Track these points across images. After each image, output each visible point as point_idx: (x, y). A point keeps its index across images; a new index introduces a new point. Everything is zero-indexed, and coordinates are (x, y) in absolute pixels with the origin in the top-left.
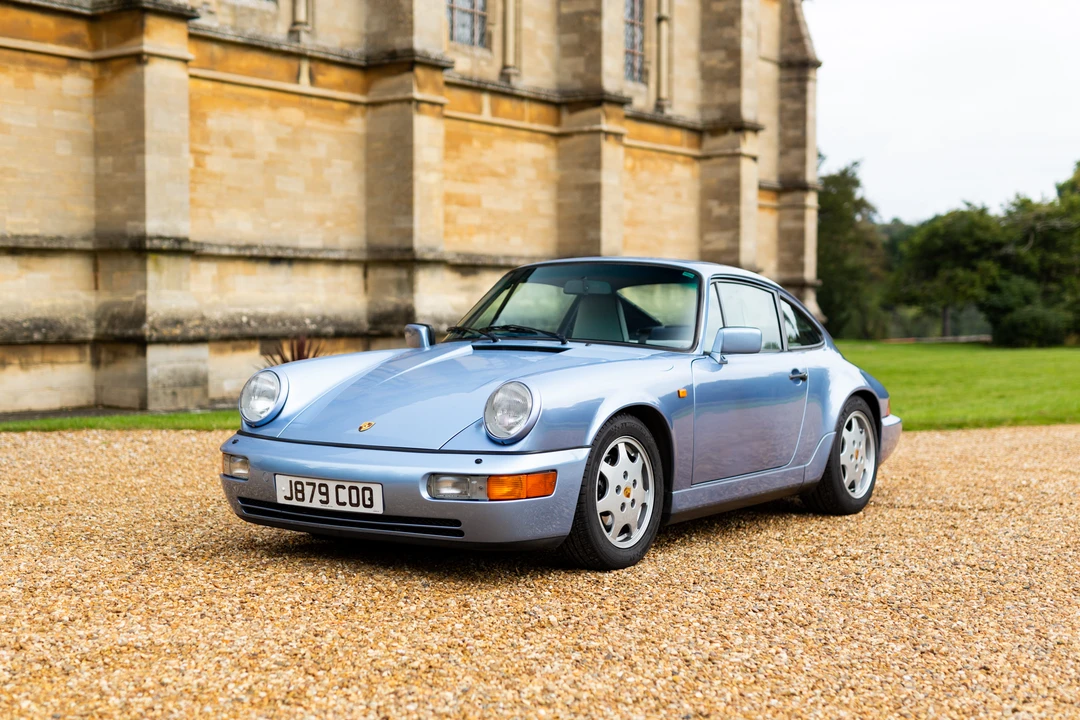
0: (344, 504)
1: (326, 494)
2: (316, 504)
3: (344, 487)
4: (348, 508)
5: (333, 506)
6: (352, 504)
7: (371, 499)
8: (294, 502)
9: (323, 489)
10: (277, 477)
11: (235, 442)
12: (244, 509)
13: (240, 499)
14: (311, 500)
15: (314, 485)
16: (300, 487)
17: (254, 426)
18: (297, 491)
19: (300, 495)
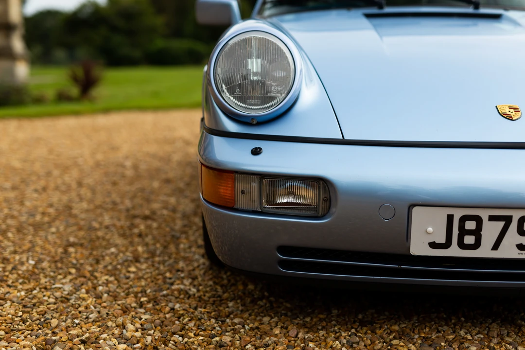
8: (454, 251)
10: (416, 210)
11: (256, 152)
12: (283, 264)
13: (282, 249)
14: (496, 247)
15: (508, 220)
16: (471, 225)
17: (255, 122)
18: (463, 232)
19: (469, 240)
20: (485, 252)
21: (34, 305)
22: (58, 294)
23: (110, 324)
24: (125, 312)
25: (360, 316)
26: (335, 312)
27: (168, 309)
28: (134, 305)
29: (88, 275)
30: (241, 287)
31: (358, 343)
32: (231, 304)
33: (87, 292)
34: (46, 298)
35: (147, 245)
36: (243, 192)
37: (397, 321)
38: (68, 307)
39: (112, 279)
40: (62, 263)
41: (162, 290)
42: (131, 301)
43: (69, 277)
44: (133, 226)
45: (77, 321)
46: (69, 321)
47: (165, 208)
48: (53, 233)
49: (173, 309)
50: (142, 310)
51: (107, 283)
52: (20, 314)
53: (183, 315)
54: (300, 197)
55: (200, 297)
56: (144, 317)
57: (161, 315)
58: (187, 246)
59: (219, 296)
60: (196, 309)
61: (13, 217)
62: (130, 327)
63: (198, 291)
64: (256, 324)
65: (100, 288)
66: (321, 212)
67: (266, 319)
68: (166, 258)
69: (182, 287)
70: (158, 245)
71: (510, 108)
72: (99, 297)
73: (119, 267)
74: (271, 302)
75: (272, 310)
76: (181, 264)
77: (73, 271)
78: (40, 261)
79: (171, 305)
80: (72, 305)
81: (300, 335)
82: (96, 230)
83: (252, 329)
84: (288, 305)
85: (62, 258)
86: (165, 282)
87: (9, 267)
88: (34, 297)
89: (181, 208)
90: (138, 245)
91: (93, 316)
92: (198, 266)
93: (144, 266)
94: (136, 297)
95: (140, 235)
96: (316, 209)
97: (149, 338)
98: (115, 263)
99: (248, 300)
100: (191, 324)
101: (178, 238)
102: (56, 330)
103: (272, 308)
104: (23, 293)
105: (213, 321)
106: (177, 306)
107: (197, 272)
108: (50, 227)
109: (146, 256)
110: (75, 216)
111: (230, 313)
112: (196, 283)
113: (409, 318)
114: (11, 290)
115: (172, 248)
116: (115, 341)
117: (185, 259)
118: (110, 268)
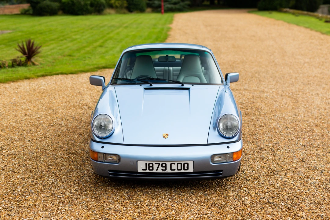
0: (174, 170)
1: (166, 167)
2: (160, 171)
3: (174, 164)
4: (176, 171)
5: (168, 171)
6: (178, 170)
7: (188, 167)
8: (148, 171)
9: (164, 165)
10: (138, 162)
11: (103, 147)
12: (110, 174)
13: (110, 171)
14: (157, 170)
15: (159, 164)
16: (151, 165)
17: (103, 138)
18: (149, 167)
19: (151, 168)
20: (154, 171)
21: (46, 185)
22: (51, 182)
23: (67, 189)
24: (71, 186)
25: (132, 186)
26: (126, 185)
27: (82, 185)
28: (73, 184)
29: (58, 176)
30: (103, 179)
31: (129, 193)
32: (99, 184)
33: (60, 181)
34: (48, 183)
35: (75, 165)
36: (100, 157)
37: (141, 187)
38: (55, 185)
39: (66, 177)
40: (49, 172)
41: (80, 180)
42: (72, 183)
43: (53, 177)
44: (69, 157)
45: (59, 189)
46: (57, 189)
47: (80, 149)
48: (42, 161)
49: (83, 185)
50: (75, 186)
51: (64, 178)
52: (43, 187)
53: (86, 187)
54: (113, 158)
55: (91, 182)
56: (76, 187)
57: (80, 187)
58: (88, 165)
59: (96, 182)
60: (90, 185)
61: (26, 154)
62: (73, 190)
63: (91, 180)
64: (105, 189)
65: (63, 180)
66: (118, 162)
67: (108, 187)
68: (81, 170)
69: (86, 179)
70: (78, 165)
71: (166, 134)
72: (63, 182)
73: (67, 173)
74: (110, 183)
75: (110, 185)
76: (86, 172)
77: (54, 175)
78: (42, 172)
79: (83, 184)
80: (56, 185)
81: (115, 191)
82: (57, 159)
83: (104, 190)
84: (115, 184)
85: (49, 170)
86: (81, 178)
87: (34, 174)
88: (45, 183)
89: (86, 149)
90: (72, 165)
91: (63, 187)
92: (91, 172)
93: (74, 173)
94: (73, 182)
95: (72, 161)
96: (117, 161)
97: (78, 193)
98: (65, 172)
99: (104, 182)
100: (88, 189)
101: (85, 162)
102: (54, 191)
103: (110, 184)
104: (41, 182)
105: (94, 188)
106: (85, 184)
107: (90, 175)
108: (41, 158)
109: (75, 169)
110: (48, 153)
111: (99, 186)
112: (90, 178)
113: (145, 186)
114: (37, 181)
115: (83, 166)
116: (69, 193)
117: (87, 170)
118: (64, 173)
